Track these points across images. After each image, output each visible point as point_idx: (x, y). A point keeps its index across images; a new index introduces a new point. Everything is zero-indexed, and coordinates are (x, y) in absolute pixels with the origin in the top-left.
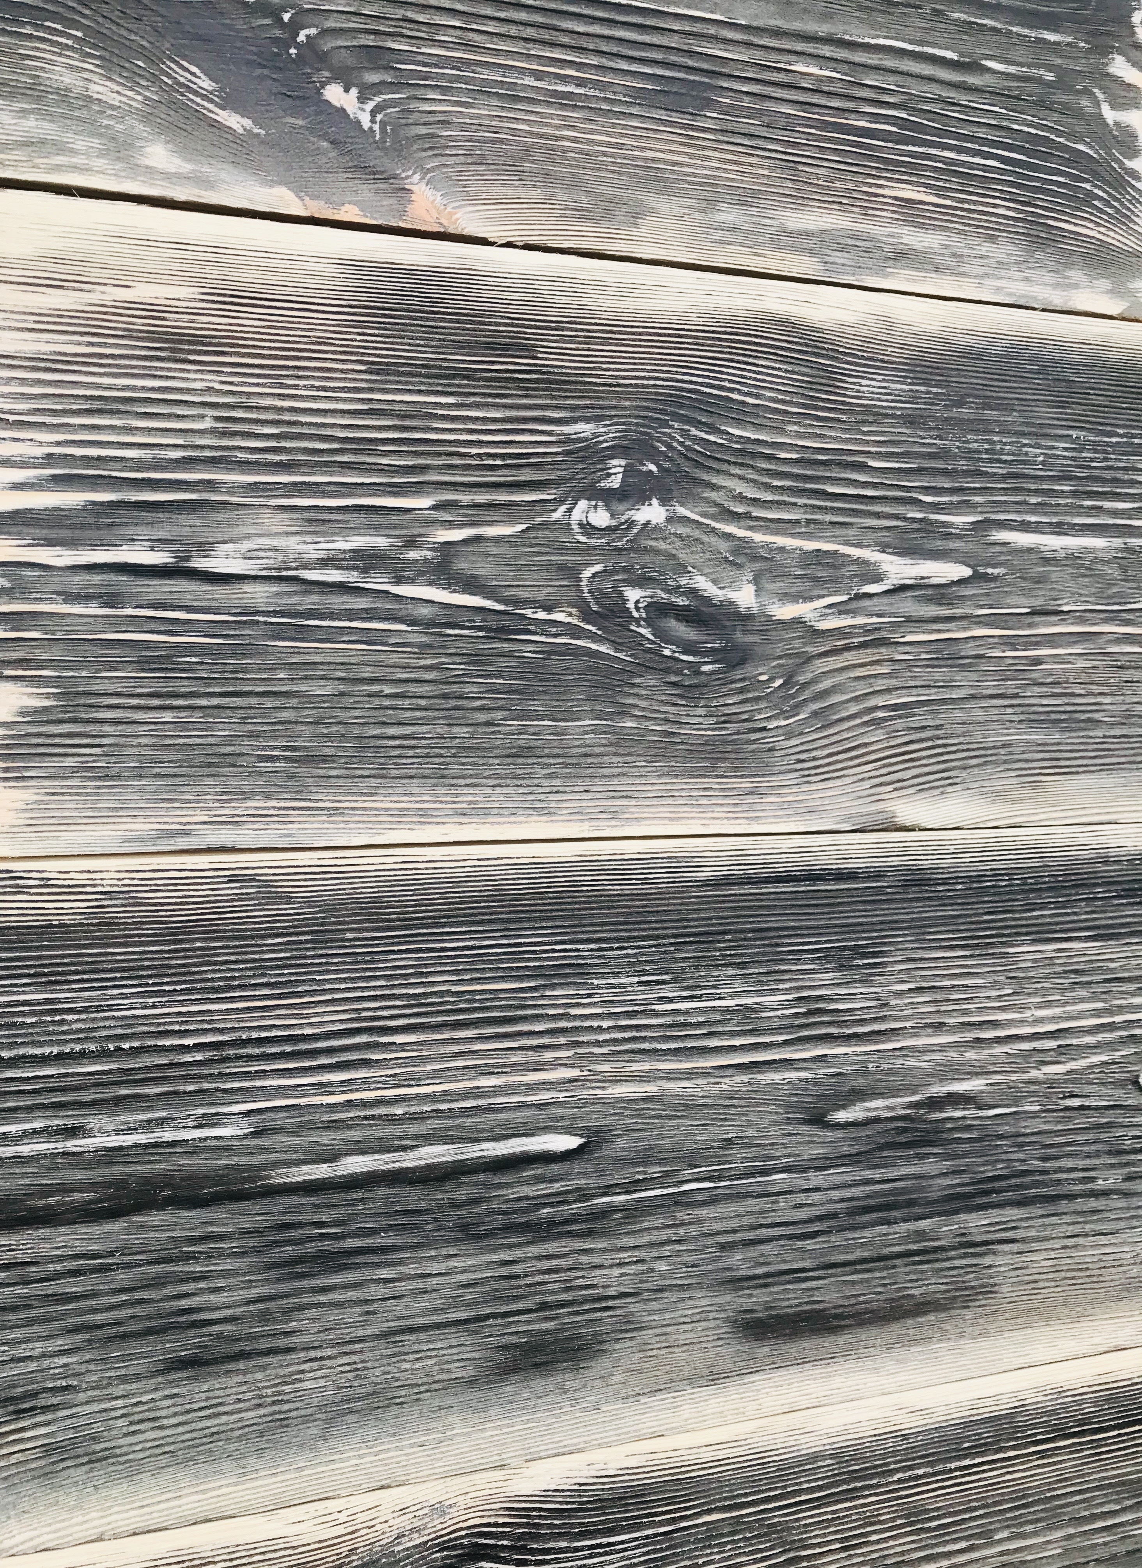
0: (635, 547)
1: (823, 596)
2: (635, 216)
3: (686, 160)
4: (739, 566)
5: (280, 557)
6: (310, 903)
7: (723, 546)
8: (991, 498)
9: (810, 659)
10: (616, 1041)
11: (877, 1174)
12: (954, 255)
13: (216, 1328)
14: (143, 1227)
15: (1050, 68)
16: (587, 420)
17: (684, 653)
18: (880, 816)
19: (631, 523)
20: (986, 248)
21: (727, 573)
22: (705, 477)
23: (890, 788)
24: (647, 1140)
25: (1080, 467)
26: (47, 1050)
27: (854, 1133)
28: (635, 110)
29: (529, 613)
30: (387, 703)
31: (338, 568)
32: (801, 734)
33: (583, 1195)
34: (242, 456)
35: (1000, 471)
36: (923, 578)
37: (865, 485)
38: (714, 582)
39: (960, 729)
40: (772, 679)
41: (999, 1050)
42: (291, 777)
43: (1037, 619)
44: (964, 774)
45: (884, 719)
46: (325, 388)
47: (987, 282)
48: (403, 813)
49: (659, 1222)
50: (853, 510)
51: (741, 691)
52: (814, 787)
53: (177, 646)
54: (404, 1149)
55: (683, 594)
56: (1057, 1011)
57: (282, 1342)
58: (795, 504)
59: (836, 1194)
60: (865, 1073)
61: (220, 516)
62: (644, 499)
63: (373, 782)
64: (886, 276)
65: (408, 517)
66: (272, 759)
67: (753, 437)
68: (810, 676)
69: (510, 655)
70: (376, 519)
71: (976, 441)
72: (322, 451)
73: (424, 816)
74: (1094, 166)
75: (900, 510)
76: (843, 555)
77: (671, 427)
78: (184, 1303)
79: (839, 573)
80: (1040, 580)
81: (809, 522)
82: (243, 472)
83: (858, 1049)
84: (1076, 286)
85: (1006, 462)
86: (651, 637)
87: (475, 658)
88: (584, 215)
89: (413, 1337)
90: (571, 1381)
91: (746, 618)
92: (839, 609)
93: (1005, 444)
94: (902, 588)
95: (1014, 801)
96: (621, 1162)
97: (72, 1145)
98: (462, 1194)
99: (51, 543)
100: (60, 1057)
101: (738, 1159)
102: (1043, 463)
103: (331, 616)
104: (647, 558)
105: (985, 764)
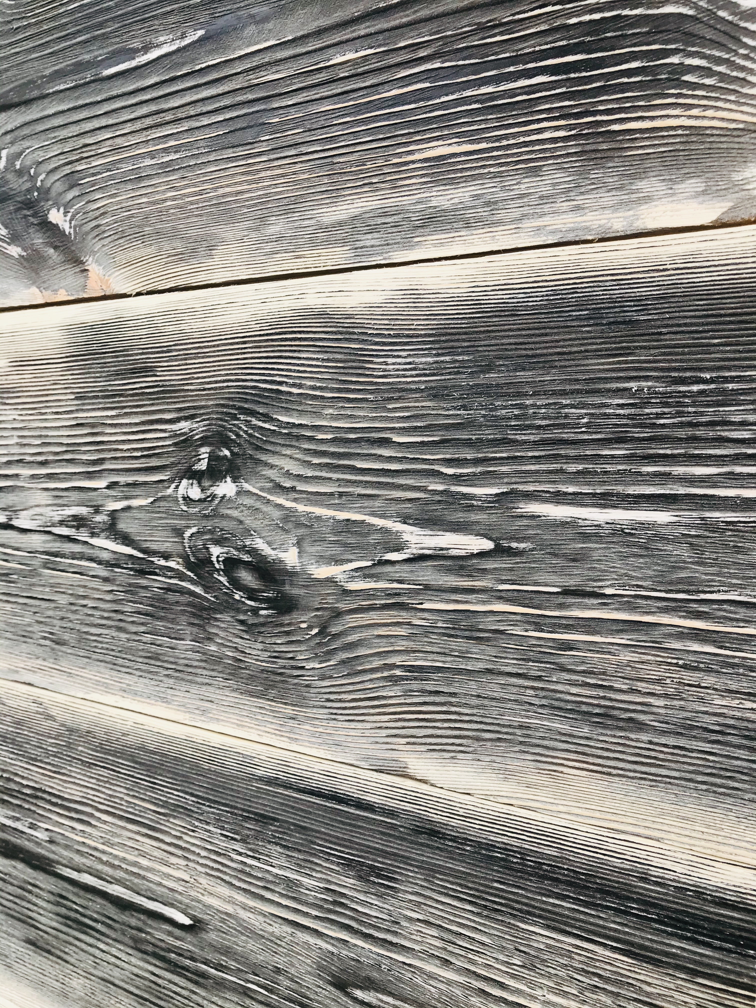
0: (216, 514)
1: (351, 561)
2: (211, 248)
3: (245, 187)
4: (287, 531)
5: (45, 519)
6: (63, 724)
7: (277, 514)
8: (519, 468)
9: (338, 614)
10: (209, 867)
13: (40, 933)
16: (186, 418)
17: (249, 599)
18: (394, 764)
19: (214, 496)
20: (526, 185)
21: (279, 537)
22: (264, 457)
23: (404, 741)
24: (229, 941)
25: (641, 426)
28: (210, 158)
29: (156, 560)
30: (90, 612)
31: (67, 526)
32: (331, 677)
33: (192, 957)
34: (29, 458)
35: (532, 438)
36: (442, 549)
37: (390, 459)
38: (269, 544)
40: (310, 628)
42: (52, 650)
43: (570, 600)
44: (476, 744)
45: (402, 678)
46: (58, 413)
47: (525, 224)
50: (379, 483)
51: (288, 633)
52: (339, 724)
53: (10, 568)
54: (107, 881)
55: (248, 552)
57: (64, 956)
58: (330, 479)
60: (379, 969)
61: (23, 494)
62: (222, 477)
63: (85, 660)
65: (96, 493)
66: (45, 638)
67: (297, 422)
68: (340, 628)
69: (146, 589)
70: (82, 495)
71: (505, 407)
72: (59, 453)
75: (422, 482)
76: (369, 525)
77: (238, 419)
78: (30, 913)
79: (365, 541)
80: (576, 558)
81: (341, 494)
82: (29, 468)
83: (373, 948)
85: (539, 427)
86: (227, 584)
87: (128, 589)
88: (181, 257)
91: (293, 574)
93: (539, 407)
94: (422, 557)
96: (213, 948)
98: (133, 921)
102: (587, 425)
103: (65, 556)
104: (224, 524)
105: (499, 739)
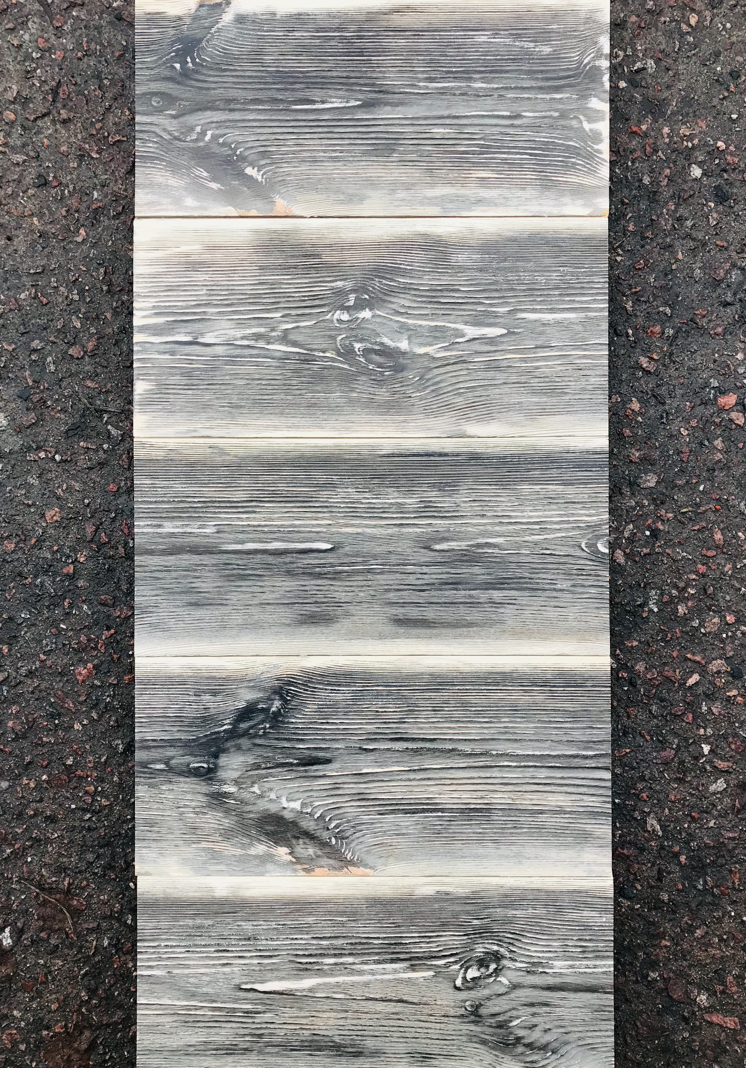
0: (359, 327)
1: (438, 344)
2: (362, 199)
3: (384, 175)
4: (402, 333)
5: (228, 337)
6: (236, 456)
7: (396, 326)
8: (518, 300)
9: (431, 369)
10: (346, 512)
11: (453, 571)
12: (504, 198)
13: (203, 594)
14: (180, 559)
15: (556, 110)
16: (341, 280)
17: (378, 367)
18: (460, 432)
19: (357, 319)
20: (520, 193)
21: (397, 336)
22: (388, 299)
23: (466, 420)
24: (358, 548)
25: (565, 283)
26: (152, 500)
27: (443, 554)
28: (363, 159)
29: (316, 354)
30: (263, 387)
31: (247, 340)
32: (426, 398)
33: (333, 565)
34: (215, 302)
35: (523, 288)
36: (484, 335)
37: (458, 298)
38: (391, 340)
39: (498, 396)
40: (414, 378)
41: (511, 527)
42: (230, 413)
43: (538, 350)
44: (499, 415)
45: (463, 393)
46: (244, 277)
47: (520, 207)
48: (268, 426)
49: (361, 578)
50: (452, 308)
51: (400, 382)
52: (431, 419)
53: (193, 368)
54: (268, 542)
55: (378, 345)
56: (540, 513)
57: (224, 602)
58: (426, 307)
59: (434, 576)
60: (449, 531)
61: (208, 323)
62: (363, 309)
63: (258, 415)
64: (471, 211)
65: (272, 320)
66: (224, 406)
67: (409, 282)
68: (431, 376)
69: (308, 369)
70: (261, 322)
71: (512, 276)
72: (242, 299)
73: (276, 428)
74: (577, 151)
75: (474, 307)
76: (447, 327)
77: (375, 280)
78: (193, 585)
79: (445, 334)
80: (541, 333)
81: (432, 314)
82: (216, 308)
83: (446, 522)
84: (566, 204)
85: (526, 284)
86: (364, 362)
87: (295, 371)
88: (342, 202)
89: (269, 607)
90: (326, 630)
91: (404, 354)
92: (445, 349)
93: (526, 276)
94: (474, 339)
95: (522, 426)
96: (347, 555)
97: (159, 530)
98: (288, 560)
99: (154, 335)
100: (156, 502)
101: (393, 559)
102: (545, 283)
103: (244, 357)
104: (363, 332)
105: (509, 411)
